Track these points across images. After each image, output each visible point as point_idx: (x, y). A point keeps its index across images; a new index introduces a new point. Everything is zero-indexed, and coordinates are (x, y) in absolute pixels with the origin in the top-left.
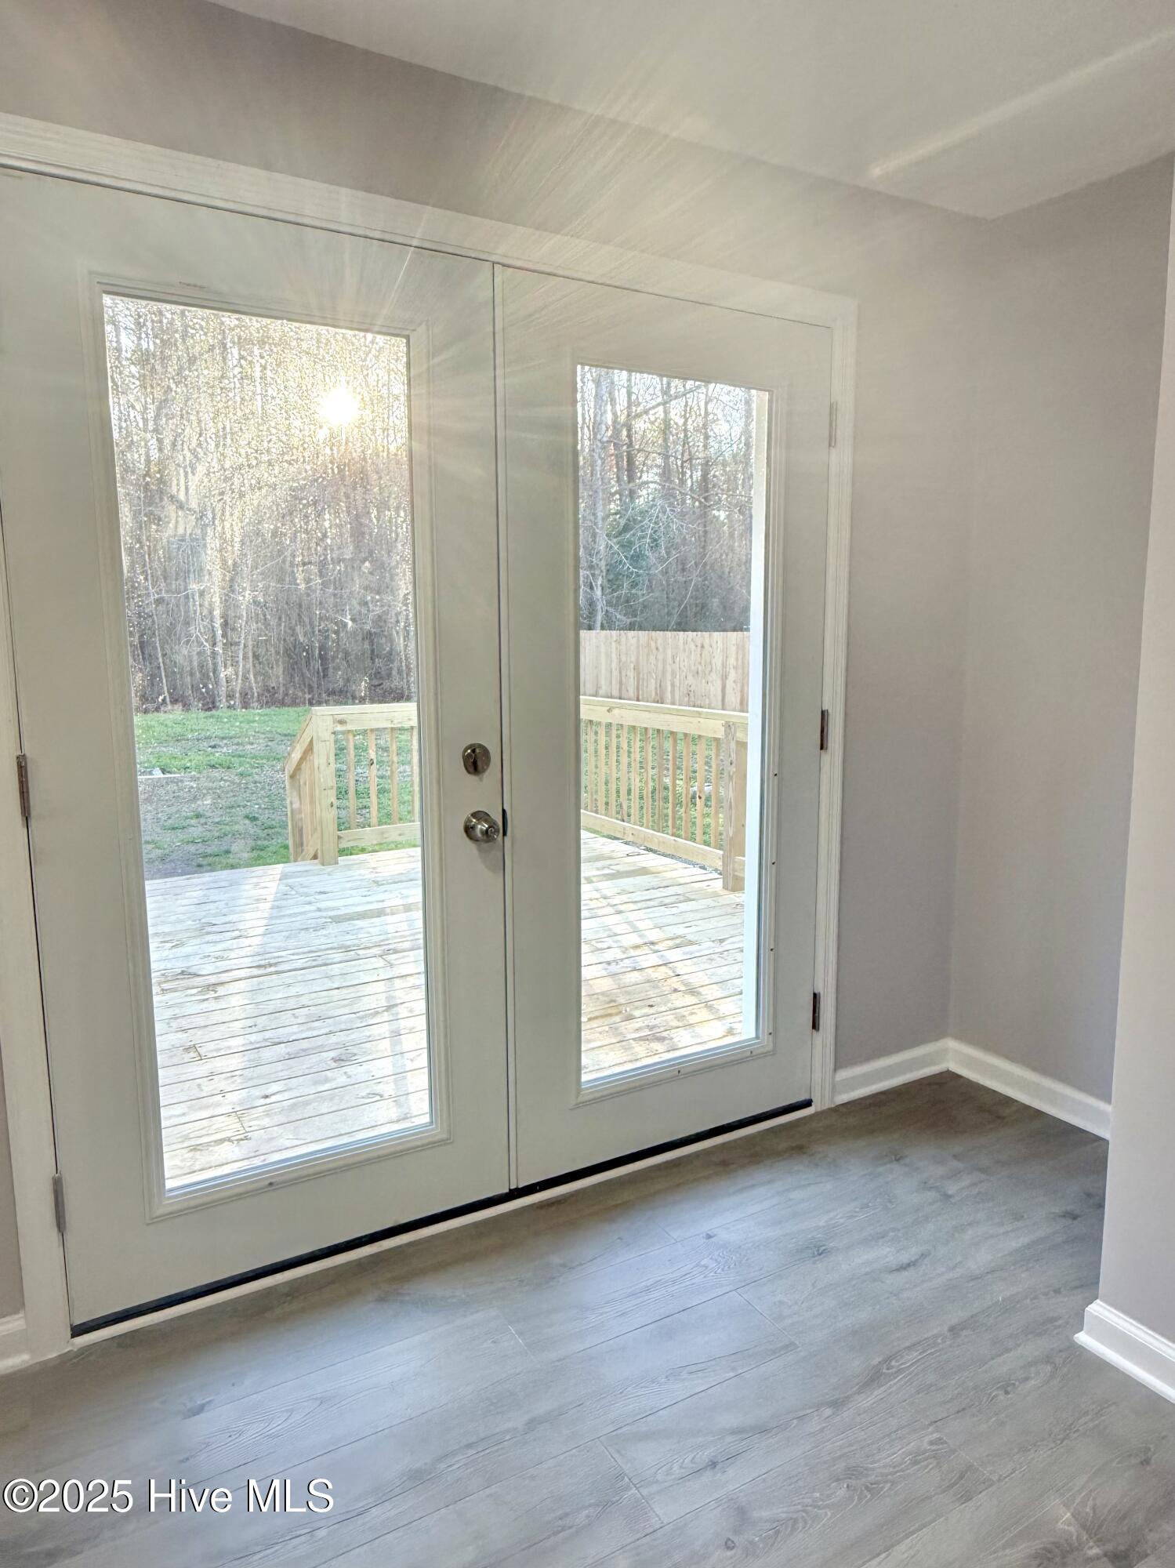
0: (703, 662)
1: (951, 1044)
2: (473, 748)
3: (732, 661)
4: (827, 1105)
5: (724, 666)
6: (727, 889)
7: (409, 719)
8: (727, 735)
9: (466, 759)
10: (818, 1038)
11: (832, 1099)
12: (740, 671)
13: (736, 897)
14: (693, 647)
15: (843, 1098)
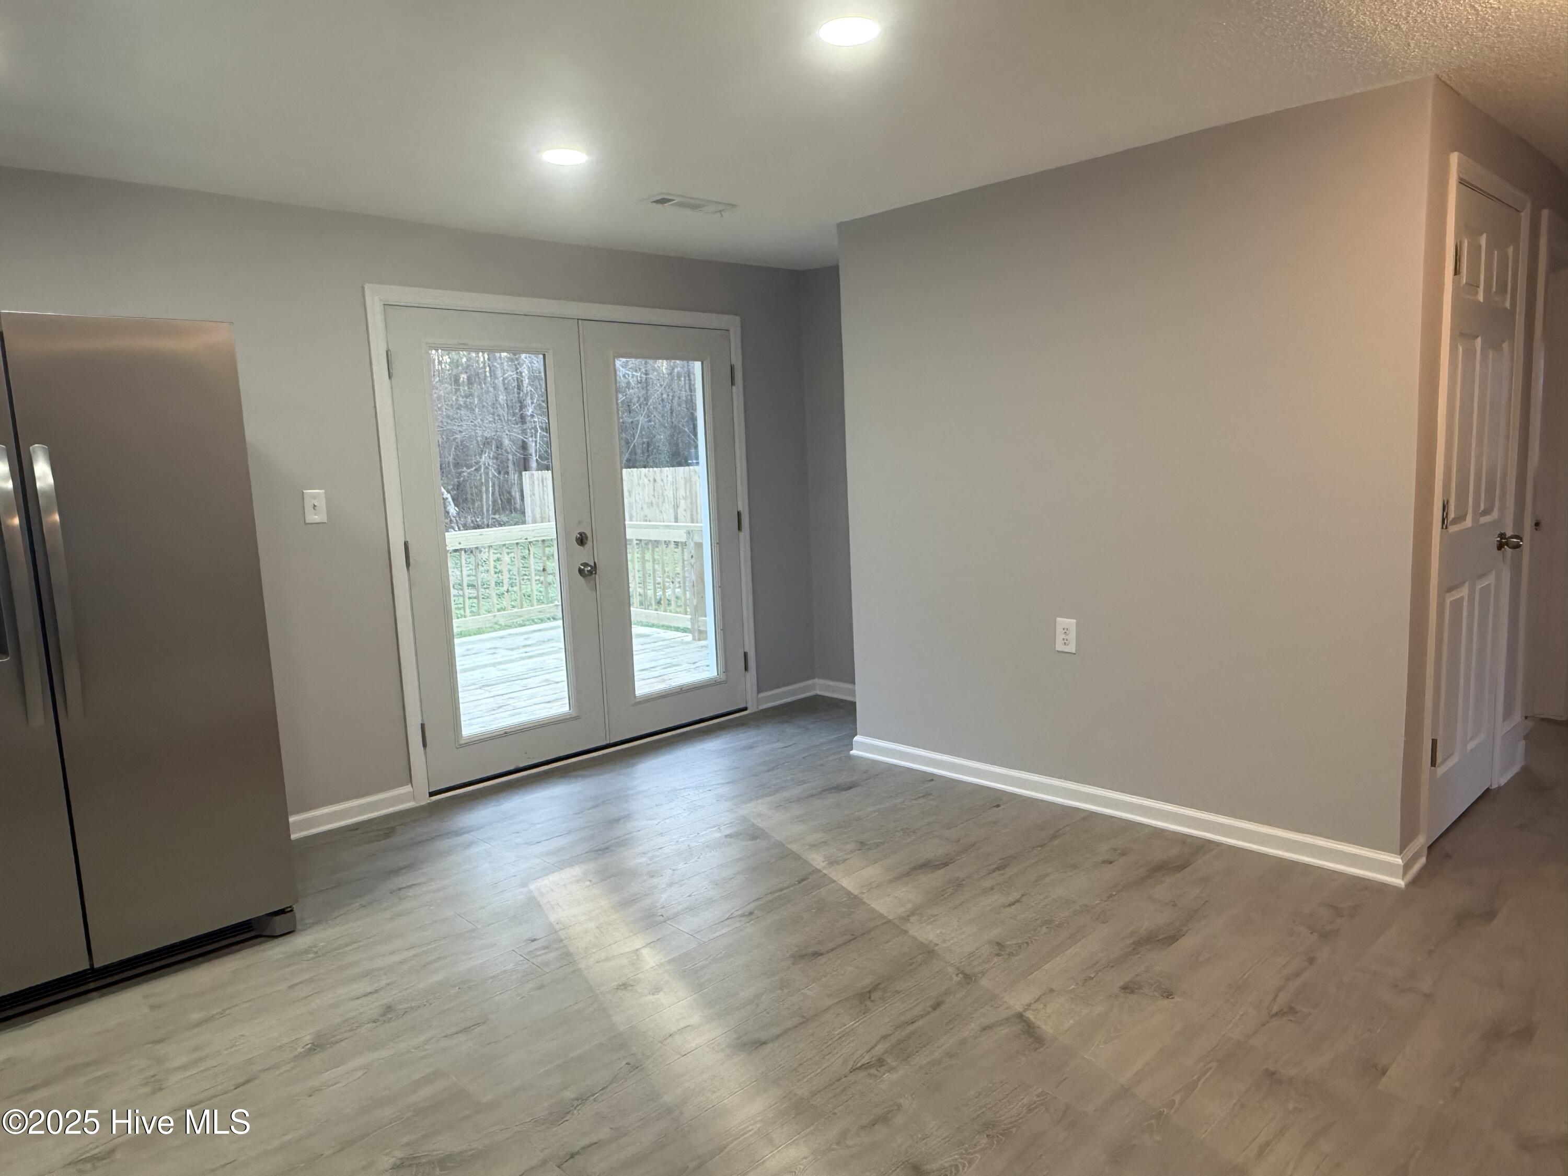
0: (656, 495)
1: (817, 681)
2: (581, 534)
3: (682, 492)
4: (755, 709)
5: (675, 497)
6: (695, 640)
7: (460, 543)
8: (688, 538)
9: (577, 539)
10: (748, 675)
11: (758, 708)
12: (689, 500)
13: (703, 643)
14: (646, 481)
15: (761, 707)
